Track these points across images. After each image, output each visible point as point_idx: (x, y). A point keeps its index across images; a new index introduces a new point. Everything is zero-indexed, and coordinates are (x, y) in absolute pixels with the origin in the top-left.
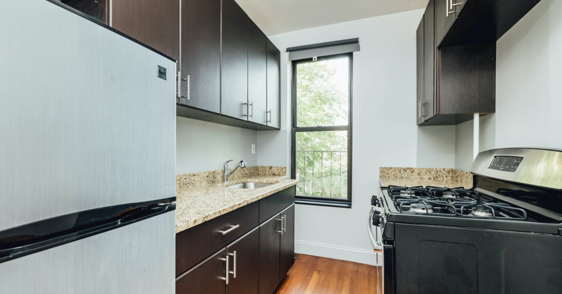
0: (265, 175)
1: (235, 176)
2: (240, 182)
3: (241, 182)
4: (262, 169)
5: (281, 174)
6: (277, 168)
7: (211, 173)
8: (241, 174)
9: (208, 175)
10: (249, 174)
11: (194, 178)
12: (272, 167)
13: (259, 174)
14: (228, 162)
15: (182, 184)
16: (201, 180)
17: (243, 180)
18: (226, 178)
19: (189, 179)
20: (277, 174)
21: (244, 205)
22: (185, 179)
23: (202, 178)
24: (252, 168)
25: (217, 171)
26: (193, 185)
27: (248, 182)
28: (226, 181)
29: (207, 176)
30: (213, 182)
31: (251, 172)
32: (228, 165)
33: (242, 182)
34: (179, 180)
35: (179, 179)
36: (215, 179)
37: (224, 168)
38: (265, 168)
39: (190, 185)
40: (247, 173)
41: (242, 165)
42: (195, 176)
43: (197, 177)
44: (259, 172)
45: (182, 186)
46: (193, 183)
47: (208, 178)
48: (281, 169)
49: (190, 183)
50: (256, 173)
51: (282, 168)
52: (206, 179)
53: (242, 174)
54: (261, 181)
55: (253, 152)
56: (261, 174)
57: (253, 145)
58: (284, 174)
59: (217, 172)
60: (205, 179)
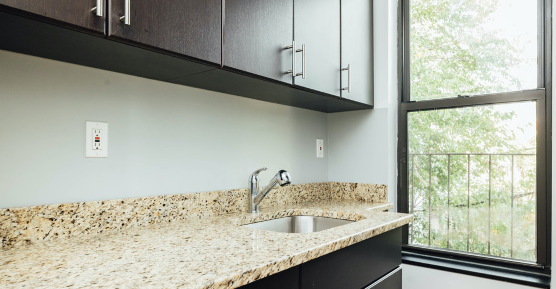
0: (343, 199)
1: (278, 201)
2: (284, 215)
3: (287, 214)
4: (338, 189)
5: (376, 198)
6: (367, 188)
7: (224, 194)
8: (291, 196)
9: (218, 198)
10: (310, 197)
11: (185, 204)
12: (356, 184)
13: (331, 198)
14: (258, 172)
15: (155, 215)
16: (200, 208)
17: (290, 211)
18: (254, 205)
19: (172, 205)
20: (366, 199)
22: (164, 205)
23: (204, 203)
25: (238, 190)
26: (181, 217)
27: (302, 214)
28: (254, 211)
29: (215, 201)
30: (227, 211)
31: (314, 193)
32: (258, 179)
33: (289, 215)
34: (149, 209)
35: (150, 206)
36: (234, 207)
37: (250, 184)
38: (342, 187)
39: (174, 218)
40: (306, 196)
41: (282, 179)
42: (186, 199)
43: (191, 203)
44: (332, 196)
45: (157, 219)
46: (182, 214)
47: (217, 204)
48: (374, 190)
49: (175, 214)
50: (325, 196)
51: (378, 188)
52: (212, 206)
53: (293, 196)
54: (327, 213)
55: (320, 154)
56: (336, 199)
57: (318, 141)
58: (382, 200)
59: (237, 192)
60: (209, 206)
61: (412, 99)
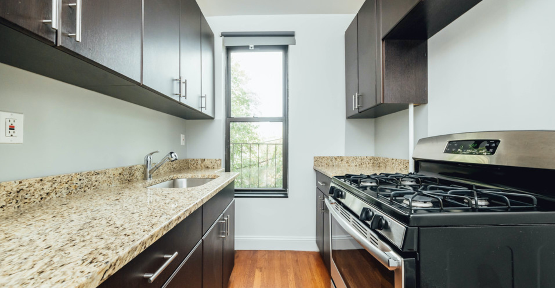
0: (196, 168)
1: (161, 171)
2: (168, 179)
3: (170, 178)
4: (193, 162)
5: (216, 166)
6: (211, 161)
7: (126, 169)
8: (168, 168)
9: (122, 172)
10: (178, 168)
11: (97, 178)
12: (204, 159)
13: (189, 168)
14: (152, 154)
15: (73, 188)
16: (109, 180)
17: (171, 176)
18: (148, 174)
19: (87, 180)
20: (210, 167)
21: (185, 217)
22: (80, 180)
23: (112, 176)
24: (181, 161)
25: (136, 166)
26: (94, 187)
27: (179, 177)
28: (149, 179)
29: (120, 174)
30: (129, 180)
31: (180, 166)
32: (151, 158)
33: (171, 179)
34: (66, 183)
35: (68, 181)
36: (133, 177)
37: (146, 161)
38: (196, 161)
39: (89, 189)
40: (176, 167)
41: (172, 157)
42: (98, 174)
43: (102, 176)
44: (190, 166)
45: (74, 191)
46: (95, 185)
47: (122, 176)
48: (215, 162)
49: (89, 186)
50: (186, 167)
51: (217, 161)
52: (118, 177)
53: (169, 168)
54: (194, 176)
55: (183, 143)
56: (192, 168)
57: (182, 135)
58: (219, 167)
59: (135, 167)
60: (116, 178)
61: (232, 116)
